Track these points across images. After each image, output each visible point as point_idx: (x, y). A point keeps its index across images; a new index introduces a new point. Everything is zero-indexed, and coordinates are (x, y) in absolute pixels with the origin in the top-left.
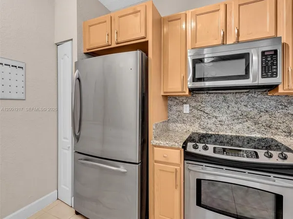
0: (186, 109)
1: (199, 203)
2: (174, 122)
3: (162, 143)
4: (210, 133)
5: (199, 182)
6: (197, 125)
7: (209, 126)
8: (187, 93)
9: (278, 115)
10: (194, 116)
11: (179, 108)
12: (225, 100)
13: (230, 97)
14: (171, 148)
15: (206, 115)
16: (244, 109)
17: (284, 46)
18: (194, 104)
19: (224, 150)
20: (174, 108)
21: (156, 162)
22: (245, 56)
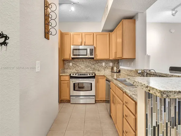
0: (71, 64)
1: (74, 90)
2: (67, 69)
3: (63, 75)
4: (79, 72)
5: (74, 84)
6: (74, 69)
7: (78, 70)
8: (71, 59)
9: (96, 65)
10: (73, 67)
11: (69, 64)
12: (83, 61)
13: (84, 60)
14: (66, 76)
15: (77, 66)
16: (88, 64)
17: (95, 48)
18: (73, 63)
19: (80, 74)
20: (67, 64)
21: (61, 81)
22: (86, 49)
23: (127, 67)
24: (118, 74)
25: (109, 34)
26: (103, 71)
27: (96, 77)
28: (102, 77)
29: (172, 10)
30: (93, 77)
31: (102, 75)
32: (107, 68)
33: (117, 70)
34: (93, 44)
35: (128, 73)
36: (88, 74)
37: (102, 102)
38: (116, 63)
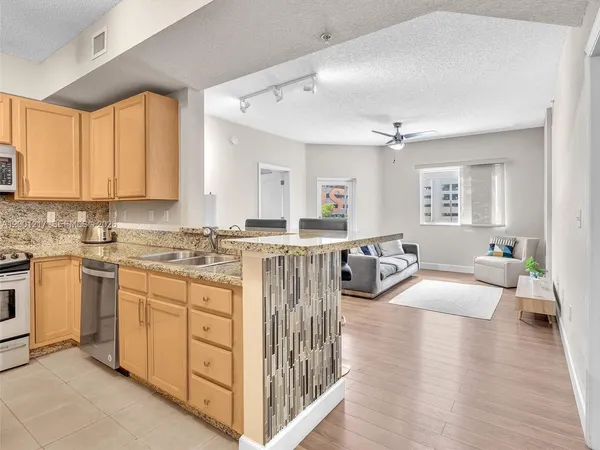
23: (147, 222)
24: (108, 246)
25: (80, 115)
26: (51, 240)
27: (32, 264)
28: (54, 264)
29: (241, 98)
30: (22, 266)
31: (59, 253)
32: (64, 230)
33: (107, 234)
34: (8, 141)
35: (151, 239)
36: (8, 256)
37: (59, 350)
38: (98, 215)
